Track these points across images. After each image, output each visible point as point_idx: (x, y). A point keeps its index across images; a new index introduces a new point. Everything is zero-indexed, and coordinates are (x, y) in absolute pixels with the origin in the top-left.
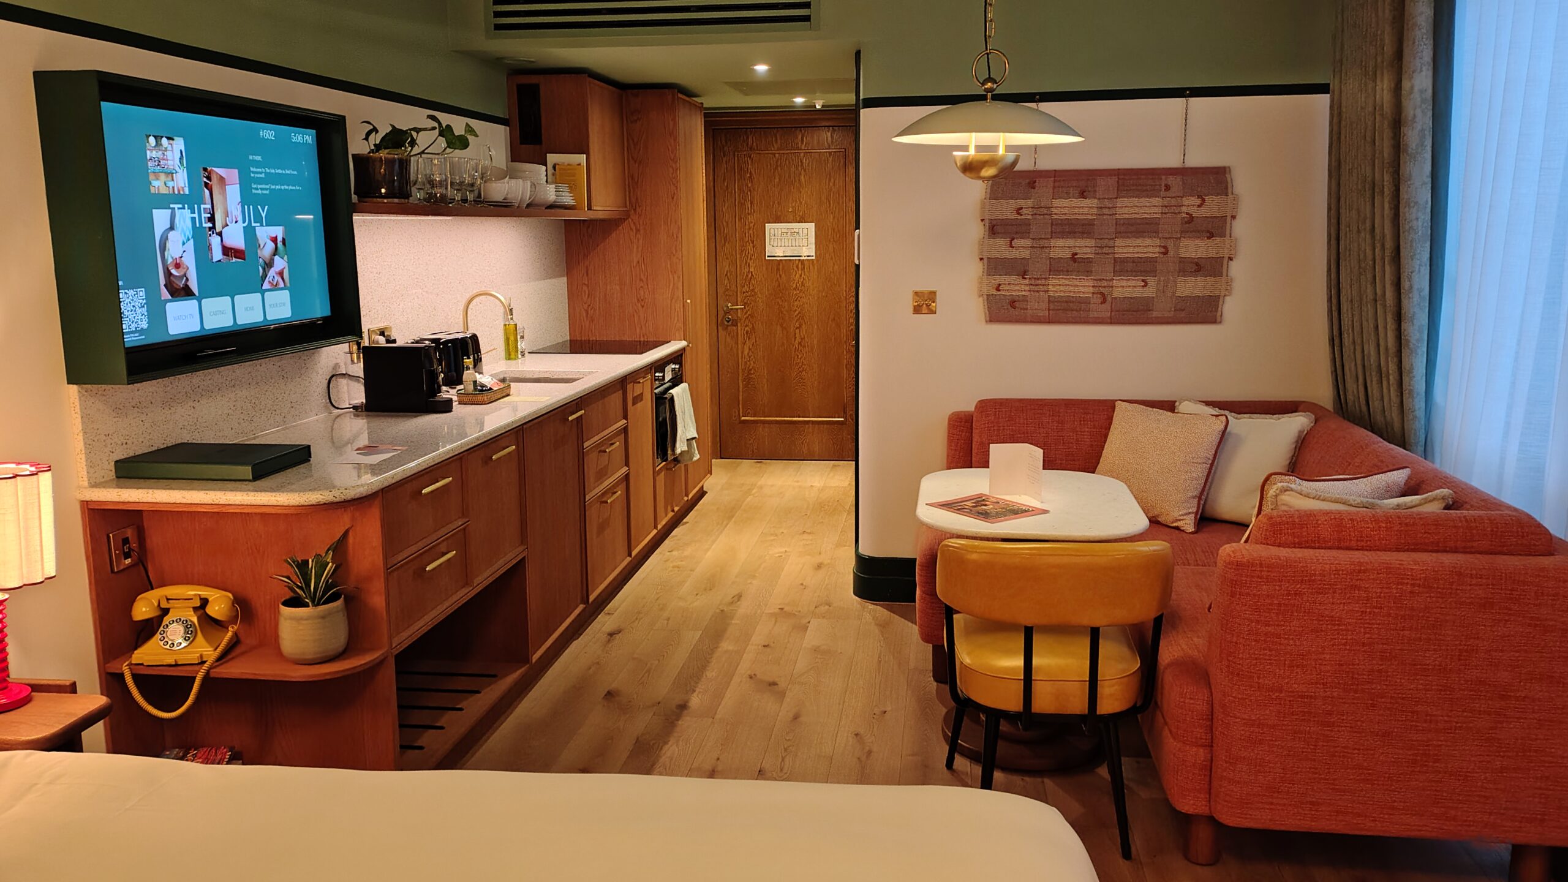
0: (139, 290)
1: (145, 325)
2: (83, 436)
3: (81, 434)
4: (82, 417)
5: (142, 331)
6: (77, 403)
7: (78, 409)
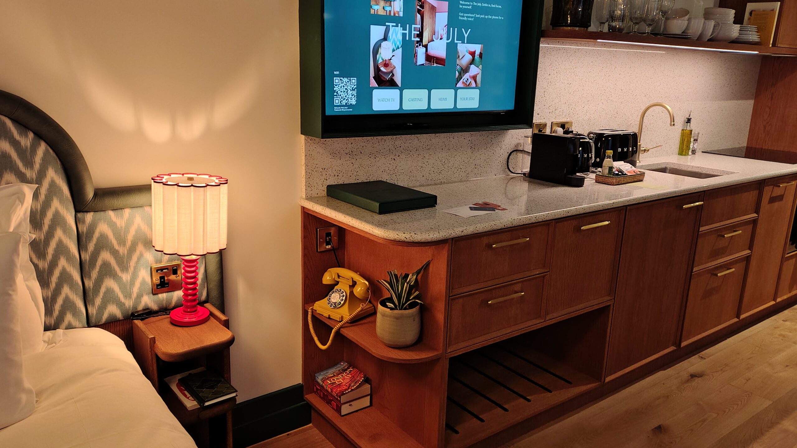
0: (352, 78)
1: (354, 102)
2: (305, 167)
3: (304, 166)
4: (306, 156)
5: (350, 106)
6: (304, 147)
7: (304, 151)
